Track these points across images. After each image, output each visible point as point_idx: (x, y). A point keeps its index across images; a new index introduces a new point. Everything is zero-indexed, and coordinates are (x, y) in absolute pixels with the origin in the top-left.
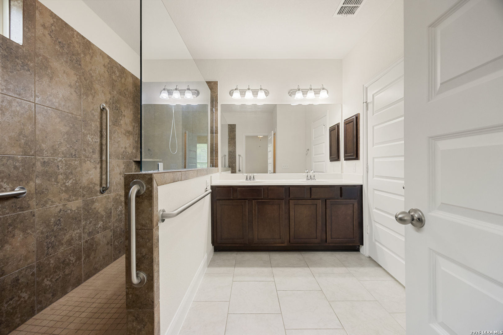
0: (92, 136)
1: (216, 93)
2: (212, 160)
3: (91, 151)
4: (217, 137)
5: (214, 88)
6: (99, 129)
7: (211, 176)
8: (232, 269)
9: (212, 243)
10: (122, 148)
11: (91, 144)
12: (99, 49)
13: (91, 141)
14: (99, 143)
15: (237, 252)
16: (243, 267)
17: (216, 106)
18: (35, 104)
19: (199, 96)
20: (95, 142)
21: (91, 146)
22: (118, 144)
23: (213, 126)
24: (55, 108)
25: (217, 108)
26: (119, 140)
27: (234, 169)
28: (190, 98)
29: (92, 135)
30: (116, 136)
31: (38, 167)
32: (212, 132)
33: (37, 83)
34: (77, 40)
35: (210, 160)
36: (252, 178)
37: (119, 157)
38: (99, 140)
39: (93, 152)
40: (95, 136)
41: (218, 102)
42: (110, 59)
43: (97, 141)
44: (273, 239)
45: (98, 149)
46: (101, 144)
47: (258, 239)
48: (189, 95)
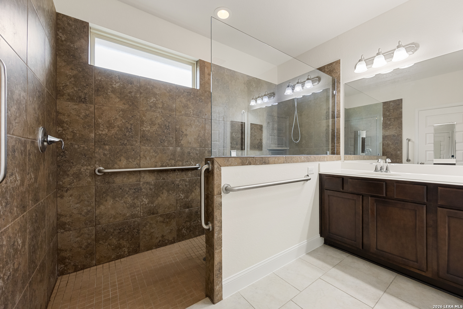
0: (236, 134)
1: (339, 73)
2: (333, 147)
3: (235, 143)
4: (340, 121)
5: (336, 68)
6: (240, 128)
7: (319, 164)
8: (329, 267)
9: (320, 234)
10: (258, 140)
11: (235, 139)
12: (241, 73)
13: (235, 137)
14: (240, 138)
15: (349, 254)
16: (343, 271)
17: (339, 87)
18: (205, 119)
19: (320, 82)
20: (238, 137)
21: (235, 140)
22: (254, 137)
23: (334, 110)
24: (214, 119)
25: (339, 89)
26: (255, 134)
27: (399, 159)
28: (310, 87)
29: (236, 132)
30: (253, 132)
31: (206, 154)
32: (333, 117)
33: (206, 107)
34: (227, 74)
35: (332, 147)
36: (385, 170)
37: (255, 147)
38: (240, 136)
39: (236, 144)
40: (238, 133)
41: (340, 83)
42: (248, 77)
43: (239, 136)
44: (403, 258)
45: (240, 142)
46: (242, 138)
47: (377, 249)
48: (309, 85)
